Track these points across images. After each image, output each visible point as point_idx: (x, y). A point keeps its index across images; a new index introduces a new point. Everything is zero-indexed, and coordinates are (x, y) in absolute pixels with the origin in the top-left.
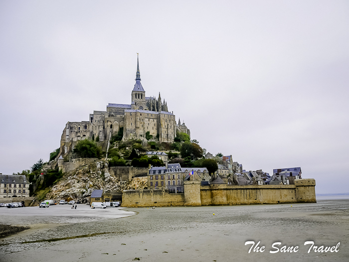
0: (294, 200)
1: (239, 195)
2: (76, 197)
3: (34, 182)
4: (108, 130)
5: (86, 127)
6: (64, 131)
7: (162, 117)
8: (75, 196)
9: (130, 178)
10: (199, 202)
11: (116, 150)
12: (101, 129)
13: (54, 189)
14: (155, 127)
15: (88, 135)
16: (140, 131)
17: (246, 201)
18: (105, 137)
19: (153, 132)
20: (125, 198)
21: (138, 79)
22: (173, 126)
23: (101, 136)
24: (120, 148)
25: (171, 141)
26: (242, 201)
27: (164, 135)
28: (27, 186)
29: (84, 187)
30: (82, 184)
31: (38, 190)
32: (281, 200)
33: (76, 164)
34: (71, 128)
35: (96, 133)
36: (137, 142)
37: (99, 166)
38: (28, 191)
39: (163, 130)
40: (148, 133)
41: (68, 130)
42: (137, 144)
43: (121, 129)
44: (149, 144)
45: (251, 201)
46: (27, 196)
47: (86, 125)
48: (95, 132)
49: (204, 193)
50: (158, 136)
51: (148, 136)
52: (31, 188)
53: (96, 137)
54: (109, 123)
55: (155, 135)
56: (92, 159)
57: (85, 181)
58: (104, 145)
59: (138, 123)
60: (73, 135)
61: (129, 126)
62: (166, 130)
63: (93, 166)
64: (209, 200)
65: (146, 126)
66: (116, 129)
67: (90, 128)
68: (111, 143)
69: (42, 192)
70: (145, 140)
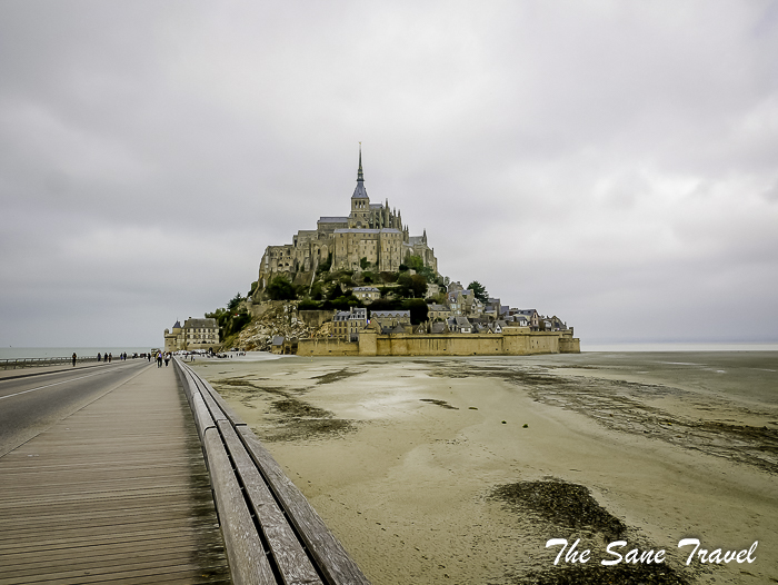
0: (500, 351)
1: (424, 344)
2: (260, 344)
3: (225, 325)
4: (316, 256)
5: (289, 252)
6: (263, 259)
7: (383, 237)
8: (259, 342)
9: (320, 323)
10: (374, 351)
11: (321, 284)
12: (307, 255)
13: (241, 335)
14: (374, 252)
15: (291, 264)
16: (355, 258)
17: (431, 352)
18: (312, 266)
19: (371, 258)
20: (301, 347)
21: (360, 181)
22: (398, 249)
23: (307, 265)
24: (326, 281)
25: (396, 270)
26: (427, 352)
27: (384, 261)
28: (217, 331)
29: (270, 334)
30: (268, 330)
31: (227, 335)
32: (478, 352)
33: (263, 307)
34: (271, 254)
35: (301, 260)
36: (347, 273)
37: (286, 310)
38: (217, 337)
39: (384, 255)
40: (365, 259)
41: (267, 257)
42: (345, 277)
43: (330, 255)
44: (363, 274)
45: (439, 352)
46: (217, 342)
47: (289, 250)
48: (299, 259)
49: (381, 342)
50: (377, 263)
51: (364, 263)
52: (220, 334)
53: (300, 266)
54: (316, 248)
55: (374, 261)
56: (281, 302)
57: (271, 327)
58: (309, 277)
59: (351, 248)
60: (274, 264)
61: (340, 252)
62: (388, 254)
63: (280, 310)
64: (389, 350)
65: (361, 250)
66: (325, 255)
67: (293, 255)
68: (317, 274)
69: (230, 337)
70: (360, 270)
